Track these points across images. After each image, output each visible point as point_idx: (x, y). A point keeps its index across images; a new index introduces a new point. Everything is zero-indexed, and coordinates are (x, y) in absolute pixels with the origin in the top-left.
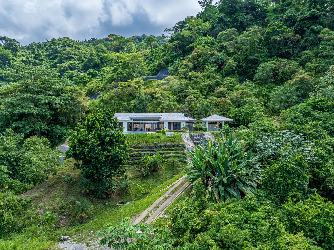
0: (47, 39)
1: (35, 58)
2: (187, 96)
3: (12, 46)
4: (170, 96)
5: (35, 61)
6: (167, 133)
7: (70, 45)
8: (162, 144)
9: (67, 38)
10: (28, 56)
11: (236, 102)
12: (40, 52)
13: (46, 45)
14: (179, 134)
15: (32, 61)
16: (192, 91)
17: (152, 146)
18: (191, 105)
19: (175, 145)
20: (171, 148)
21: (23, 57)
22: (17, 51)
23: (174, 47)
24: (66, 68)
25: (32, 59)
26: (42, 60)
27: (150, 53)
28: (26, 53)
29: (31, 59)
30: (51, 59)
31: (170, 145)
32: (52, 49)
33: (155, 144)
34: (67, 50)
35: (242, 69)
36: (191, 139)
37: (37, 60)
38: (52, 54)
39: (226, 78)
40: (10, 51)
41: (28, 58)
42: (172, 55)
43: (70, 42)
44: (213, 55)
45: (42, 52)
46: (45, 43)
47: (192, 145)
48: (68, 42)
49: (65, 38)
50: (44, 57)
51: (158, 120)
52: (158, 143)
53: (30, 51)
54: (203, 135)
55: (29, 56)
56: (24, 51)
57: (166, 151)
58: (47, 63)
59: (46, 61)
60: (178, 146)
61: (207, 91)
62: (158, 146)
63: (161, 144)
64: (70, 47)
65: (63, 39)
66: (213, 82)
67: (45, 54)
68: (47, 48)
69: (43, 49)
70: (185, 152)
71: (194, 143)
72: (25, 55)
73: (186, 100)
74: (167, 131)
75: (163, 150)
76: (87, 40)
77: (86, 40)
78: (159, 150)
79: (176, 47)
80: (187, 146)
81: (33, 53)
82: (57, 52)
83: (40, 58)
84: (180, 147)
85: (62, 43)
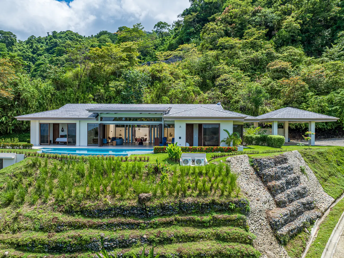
0: (48, 33)
1: (33, 53)
2: (219, 76)
3: (8, 40)
4: (188, 76)
5: (32, 56)
6: (184, 156)
7: (72, 38)
8: (169, 201)
9: (69, 31)
10: (24, 50)
11: (315, 87)
12: (39, 46)
13: (47, 40)
14: (221, 160)
15: (30, 55)
16: (226, 67)
17: (133, 208)
18: (227, 92)
19: (213, 202)
20: (197, 218)
21: (19, 52)
22: (13, 45)
23: (191, 20)
24: (63, 61)
25: (30, 54)
26: (41, 55)
27: (160, 42)
28: (24, 47)
29: (28, 54)
30: (50, 54)
31: (196, 205)
32: (52, 42)
33: (141, 201)
34: (66, 43)
35: (307, 34)
36: (258, 175)
37: (34, 55)
38: (51, 48)
39: (284, 48)
40: (5, 44)
41: (25, 53)
42: (188, 31)
43: (72, 35)
44: (257, 12)
45: (41, 47)
46: (46, 37)
47: (264, 199)
48: (70, 35)
49: (67, 31)
50: (43, 51)
51: (159, 119)
52: (155, 195)
53: (28, 45)
54: (285, 160)
55: (26, 51)
56: (22, 46)
57: (182, 230)
58: (45, 58)
59: (45, 56)
60: (224, 208)
61: (252, 69)
62: (154, 209)
63: (164, 201)
64: (71, 40)
65: (65, 32)
66: (262, 53)
67: (44, 48)
68: (47, 43)
69: (43, 43)
70: (250, 234)
71: (269, 189)
72: (23, 50)
73: (217, 83)
74: (184, 150)
75: (169, 224)
76: (94, 36)
77: (92, 36)
78: (157, 226)
79: (194, 20)
80: (253, 206)
81: (31, 47)
82: (56, 45)
83: (38, 52)
84: (231, 211)
85: (63, 37)
